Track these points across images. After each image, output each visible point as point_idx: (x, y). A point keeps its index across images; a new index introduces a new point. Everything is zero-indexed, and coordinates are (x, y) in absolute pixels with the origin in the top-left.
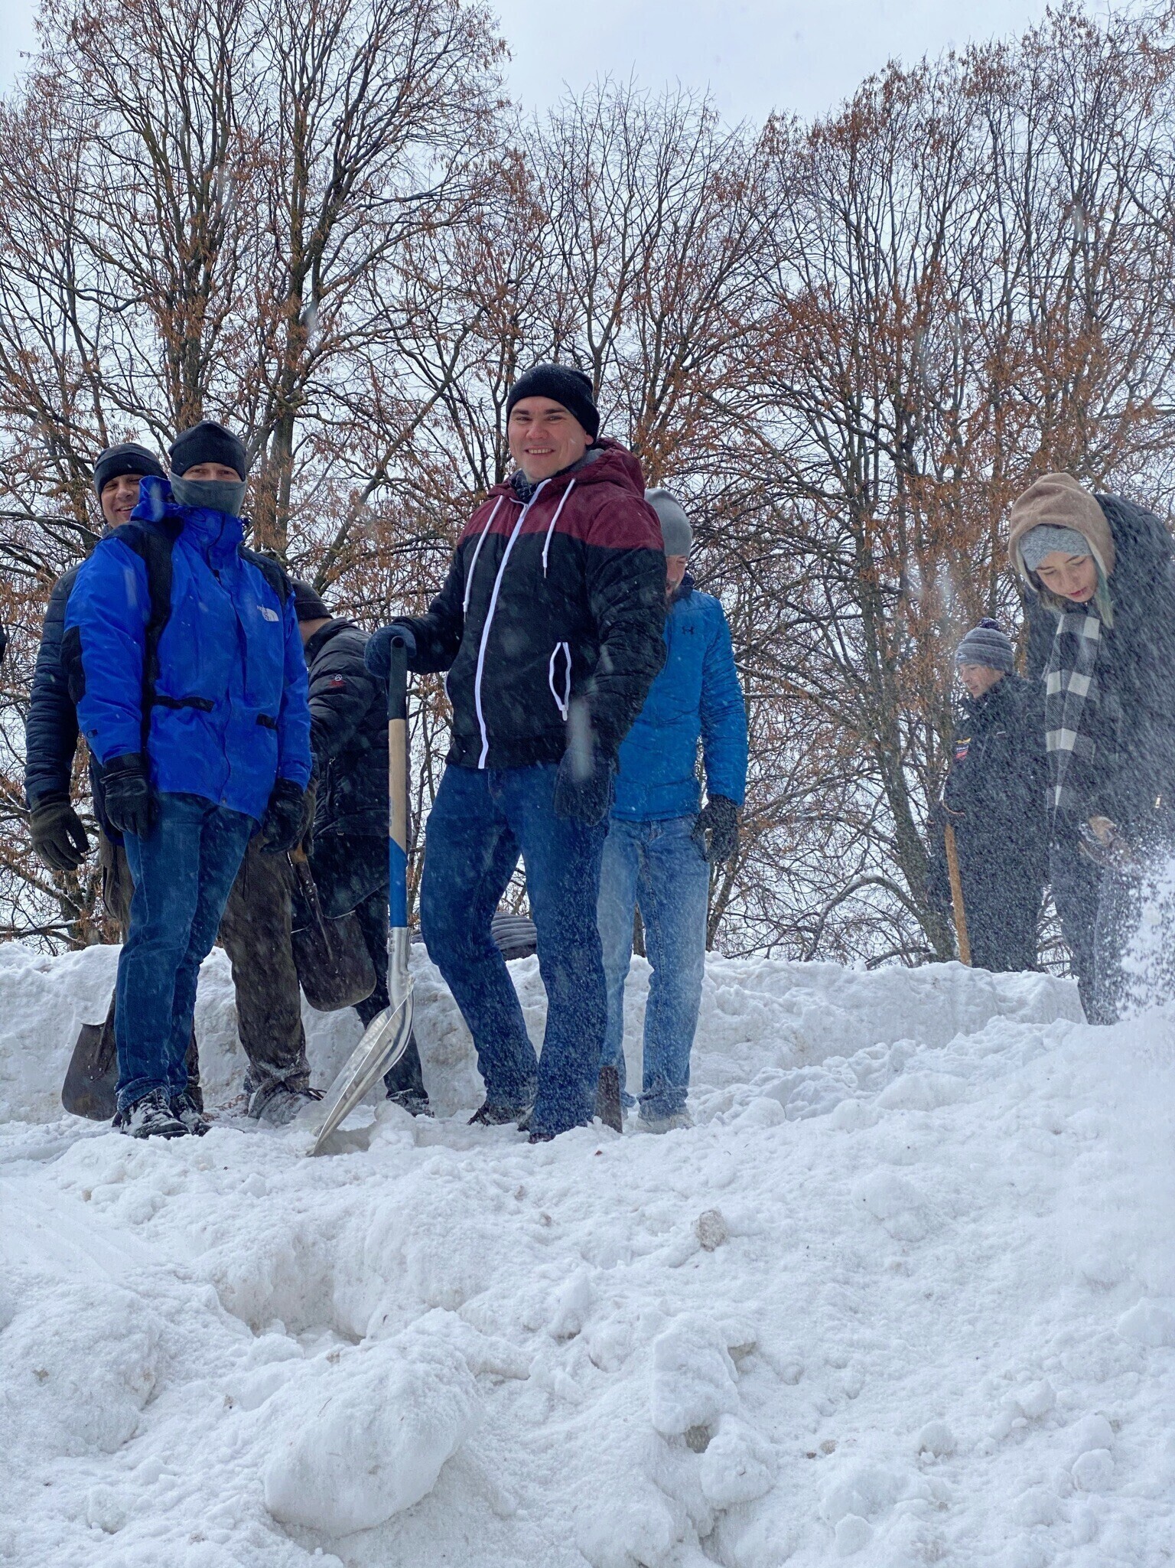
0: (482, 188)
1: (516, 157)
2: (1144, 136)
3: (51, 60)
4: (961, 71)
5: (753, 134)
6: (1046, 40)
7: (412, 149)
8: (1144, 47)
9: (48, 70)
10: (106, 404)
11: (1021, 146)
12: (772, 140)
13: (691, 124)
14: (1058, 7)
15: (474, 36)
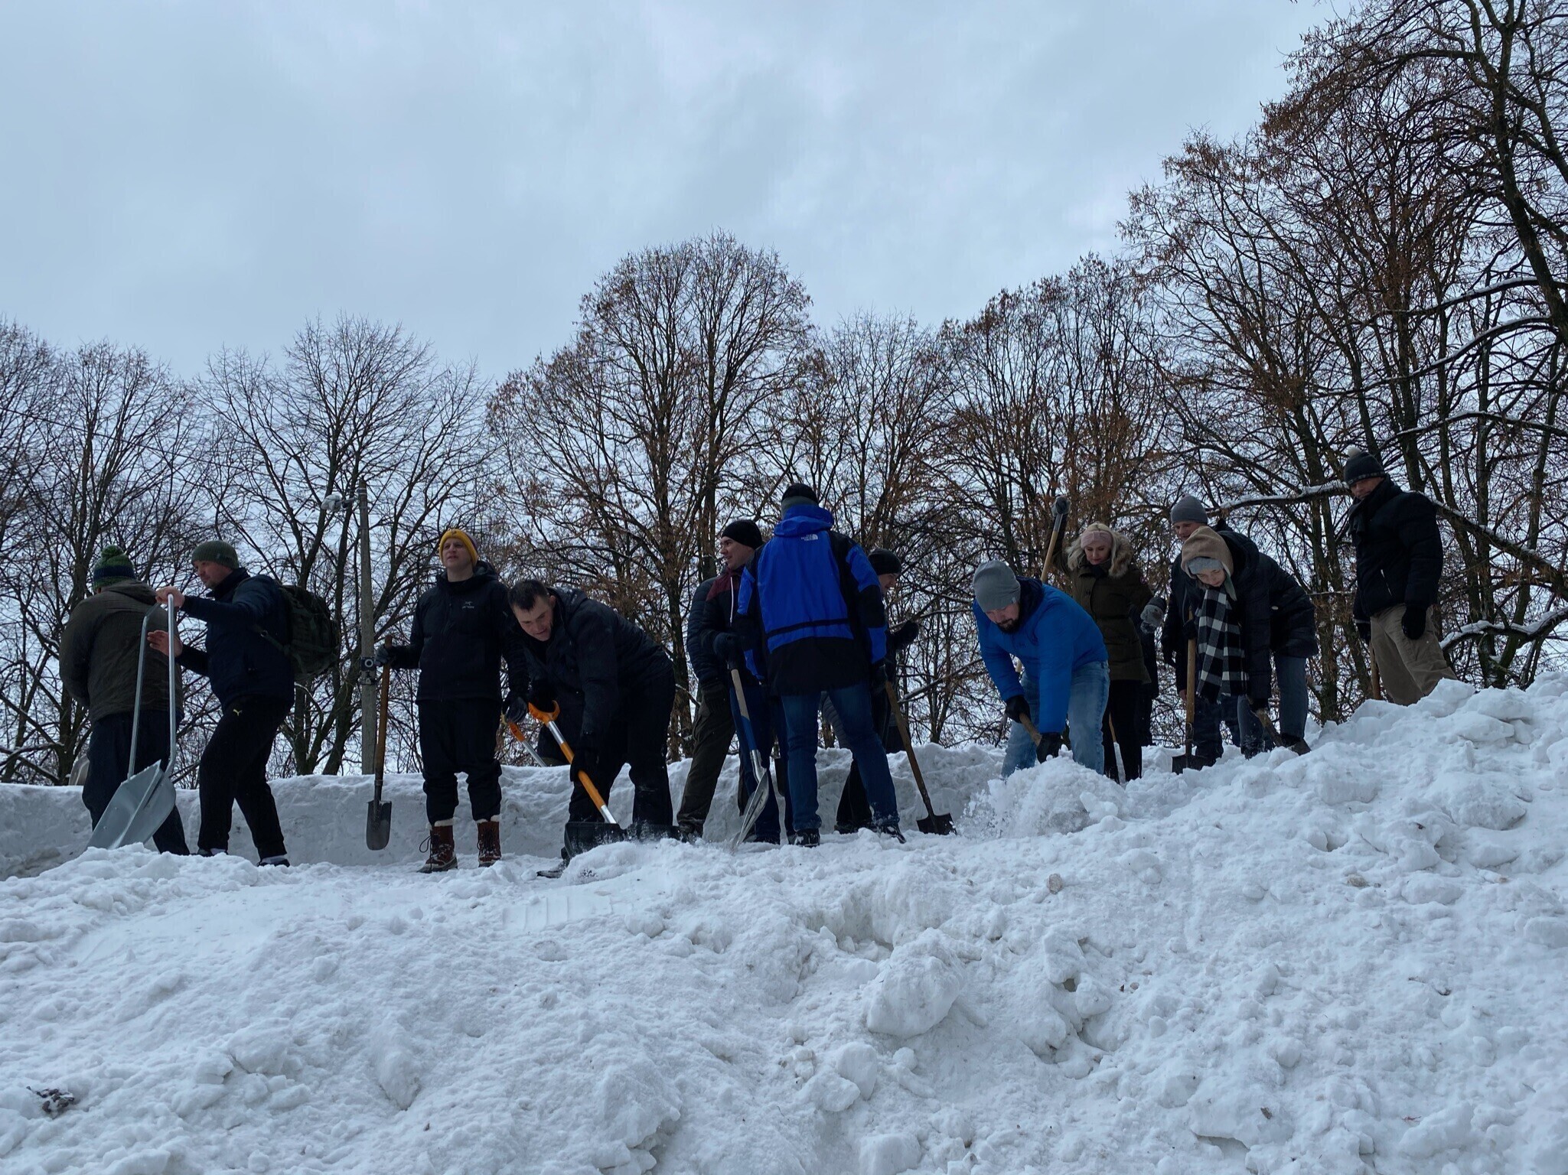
0: (803, 368)
2: (1136, 316)
3: (586, 324)
4: (1039, 291)
5: (936, 329)
6: (1081, 272)
7: (768, 352)
8: (1133, 273)
9: (586, 329)
10: (622, 489)
11: (1073, 325)
12: (946, 332)
13: (903, 328)
14: (1085, 256)
15: (794, 295)
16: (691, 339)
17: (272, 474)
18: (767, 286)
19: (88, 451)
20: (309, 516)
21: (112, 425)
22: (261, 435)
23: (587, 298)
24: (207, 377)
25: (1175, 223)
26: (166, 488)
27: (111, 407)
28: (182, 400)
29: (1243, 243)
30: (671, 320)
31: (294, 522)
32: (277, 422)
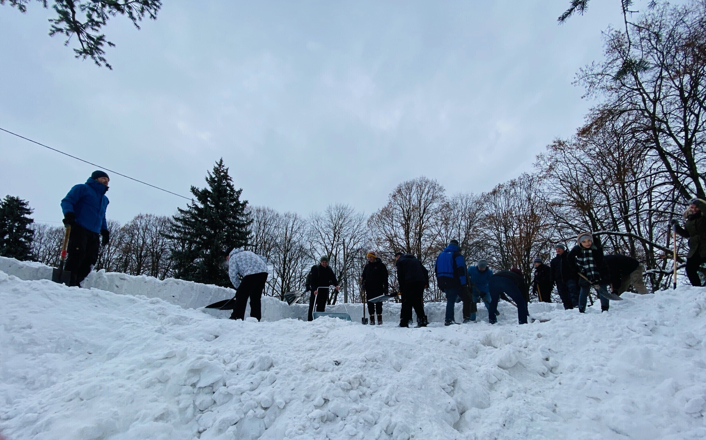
0: (443, 207)
1: (448, 203)
2: (538, 188)
3: (390, 200)
4: (510, 183)
5: (480, 195)
6: (522, 177)
7: (434, 203)
8: (538, 176)
10: (398, 238)
11: (519, 191)
12: (483, 196)
13: (470, 195)
14: (523, 173)
15: (440, 189)
16: (415, 202)
17: (322, 238)
18: (434, 187)
19: (286, 234)
20: (329, 247)
21: (290, 229)
22: (320, 230)
23: (390, 194)
24: (309, 218)
25: (550, 162)
26: (301, 241)
27: (290, 225)
28: (304, 223)
29: (571, 166)
30: (410, 198)
31: (327, 248)
32: (323, 227)
